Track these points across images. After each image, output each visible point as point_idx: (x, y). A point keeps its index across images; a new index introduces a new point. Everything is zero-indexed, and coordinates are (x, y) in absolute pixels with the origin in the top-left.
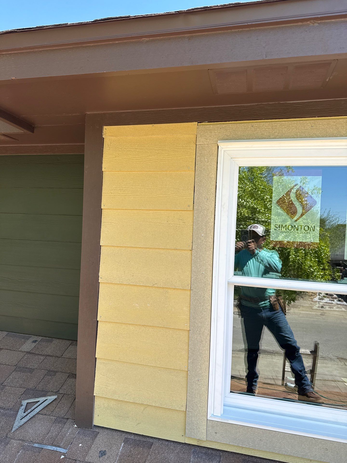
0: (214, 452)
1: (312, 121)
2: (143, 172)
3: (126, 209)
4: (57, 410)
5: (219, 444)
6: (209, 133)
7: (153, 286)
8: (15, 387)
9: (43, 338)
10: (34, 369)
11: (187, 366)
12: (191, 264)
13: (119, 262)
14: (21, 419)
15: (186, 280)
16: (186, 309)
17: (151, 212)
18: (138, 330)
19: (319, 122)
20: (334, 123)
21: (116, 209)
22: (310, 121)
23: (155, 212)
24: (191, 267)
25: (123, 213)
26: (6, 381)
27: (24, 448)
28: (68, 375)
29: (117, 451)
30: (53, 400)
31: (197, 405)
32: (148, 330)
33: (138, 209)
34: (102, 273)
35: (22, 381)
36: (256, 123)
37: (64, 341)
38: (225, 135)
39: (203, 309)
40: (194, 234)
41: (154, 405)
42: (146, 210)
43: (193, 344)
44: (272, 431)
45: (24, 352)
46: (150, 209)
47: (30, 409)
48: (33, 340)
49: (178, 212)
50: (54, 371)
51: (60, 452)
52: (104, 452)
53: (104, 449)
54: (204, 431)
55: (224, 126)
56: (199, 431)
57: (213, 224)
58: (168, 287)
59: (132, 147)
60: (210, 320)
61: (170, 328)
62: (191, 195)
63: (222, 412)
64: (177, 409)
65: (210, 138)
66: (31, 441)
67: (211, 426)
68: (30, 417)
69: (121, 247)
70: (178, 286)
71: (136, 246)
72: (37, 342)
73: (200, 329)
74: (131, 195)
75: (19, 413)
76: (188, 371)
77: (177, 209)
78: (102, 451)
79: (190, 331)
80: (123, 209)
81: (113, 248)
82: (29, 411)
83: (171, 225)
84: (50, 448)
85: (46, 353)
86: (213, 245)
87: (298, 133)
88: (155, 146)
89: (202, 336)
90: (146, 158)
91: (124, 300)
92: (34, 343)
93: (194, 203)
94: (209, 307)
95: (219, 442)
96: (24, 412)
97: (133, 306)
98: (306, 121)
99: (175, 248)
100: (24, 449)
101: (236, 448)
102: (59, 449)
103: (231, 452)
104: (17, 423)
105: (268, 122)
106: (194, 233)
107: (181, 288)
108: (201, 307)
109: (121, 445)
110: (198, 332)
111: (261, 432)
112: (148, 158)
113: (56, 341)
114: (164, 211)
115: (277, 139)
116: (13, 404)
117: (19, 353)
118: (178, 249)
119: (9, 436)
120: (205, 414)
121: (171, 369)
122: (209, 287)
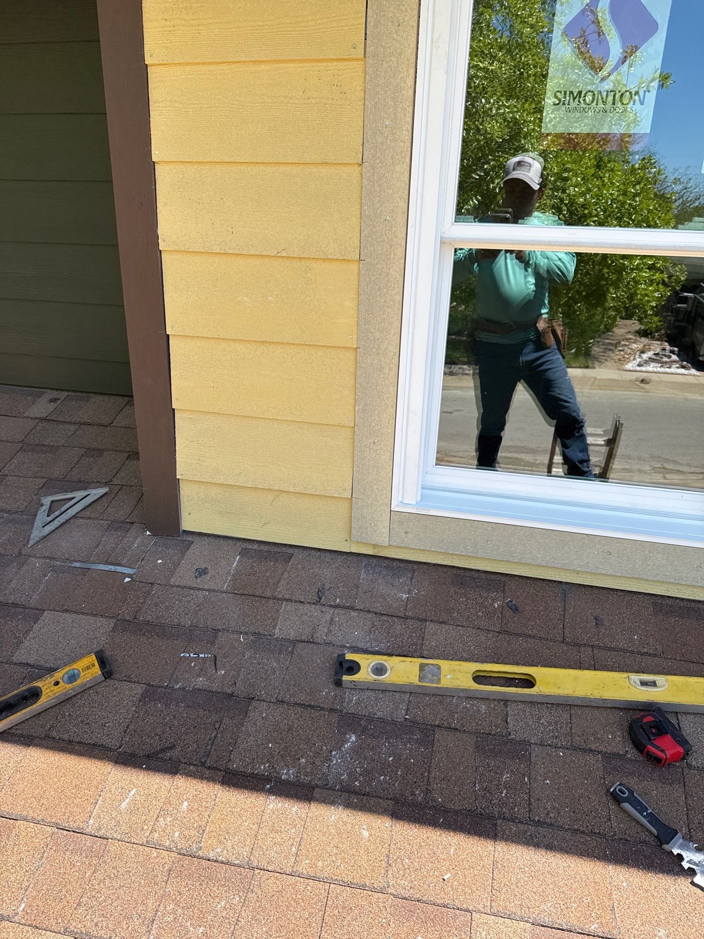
0: (402, 565)
3: (205, 63)
4: (110, 510)
5: (412, 551)
7: (279, 255)
8: (26, 477)
9: (70, 394)
10: (58, 447)
11: (353, 417)
12: (361, 200)
13: (198, 201)
14: (43, 527)
15: (350, 239)
16: (350, 305)
17: (263, 67)
18: (253, 353)
21: (181, 64)
24: (359, 206)
25: (198, 74)
26: (6, 468)
27: (54, 569)
28: (126, 455)
29: (228, 568)
30: (101, 495)
31: (372, 487)
32: (273, 353)
33: (232, 60)
34: (163, 229)
35: (37, 467)
37: (113, 399)
39: (385, 301)
40: (366, 122)
41: (292, 490)
42: (252, 61)
43: (364, 375)
44: (509, 526)
45: (35, 418)
46: (262, 59)
47: (59, 511)
48: (50, 398)
49: (329, 64)
50: (99, 450)
51: (122, 573)
52: (203, 570)
53: (203, 566)
54: (386, 531)
56: (375, 531)
57: (411, 92)
58: (310, 256)
60: (400, 325)
61: (318, 346)
62: (360, 15)
63: (419, 498)
64: (335, 495)
66: (67, 559)
67: (398, 522)
68: (60, 523)
69: (200, 163)
70: (333, 252)
71: (233, 159)
72: (59, 402)
73: (379, 345)
74: (212, 23)
75: (38, 517)
76: (354, 427)
77: (325, 57)
78: (200, 569)
79: (358, 350)
81: (182, 166)
82: (57, 513)
83: (314, 101)
84: (102, 567)
85: (78, 420)
86: (409, 149)
89: (382, 358)
91: (218, 289)
92: (52, 403)
93: (366, 39)
94: (399, 297)
95: (413, 547)
96: (48, 516)
97: (239, 302)
99: (324, 161)
100: (56, 571)
101: (443, 557)
102: (119, 569)
103: (434, 565)
104: (36, 534)
106: (366, 119)
107: (338, 256)
108: (381, 297)
109: (235, 559)
110: (374, 350)
111: (490, 529)
113: (96, 399)
114: (294, 65)
116: (25, 504)
117: (25, 420)
118: (329, 161)
119: (24, 552)
120: (387, 501)
121: (322, 424)
122: (400, 251)
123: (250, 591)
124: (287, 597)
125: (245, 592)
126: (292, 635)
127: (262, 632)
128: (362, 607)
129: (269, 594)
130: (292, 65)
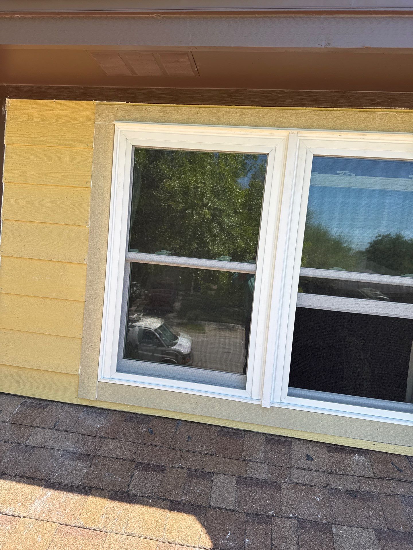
0: (103, 411)
1: (197, 108)
2: (44, 147)
3: (27, 184)
5: (108, 404)
6: (106, 113)
7: (52, 260)
11: (82, 334)
12: (89, 240)
13: (20, 236)
15: (83, 255)
16: (83, 282)
17: (51, 187)
18: (37, 302)
19: (204, 110)
20: (216, 111)
21: (17, 183)
22: (196, 108)
23: (55, 187)
24: (88, 243)
25: (24, 188)
29: (13, 411)
31: (89, 369)
32: (47, 302)
33: (38, 183)
34: (3, 247)
36: (149, 107)
38: (121, 115)
39: (98, 282)
41: (50, 370)
42: (47, 185)
43: (87, 314)
44: (153, 389)
46: (50, 184)
49: (77, 188)
53: (0, 409)
54: (94, 392)
55: (120, 107)
56: (90, 392)
57: (108, 201)
58: (66, 261)
59: (35, 121)
60: (104, 292)
61: (68, 300)
62: (90, 173)
64: (71, 373)
65: (108, 117)
67: (101, 388)
69: (22, 221)
70: (76, 260)
71: (35, 221)
73: (94, 300)
74: (32, 170)
76: (82, 339)
77: (76, 186)
79: (85, 302)
80: (25, 184)
81: (14, 222)
83: (70, 201)
87: (186, 119)
88: (56, 121)
89: (96, 306)
90: (47, 133)
91: (24, 273)
94: (103, 280)
95: (108, 401)
98: (193, 108)
99: (74, 224)
101: (123, 407)
103: (120, 411)
105: (161, 106)
107: (78, 262)
108: (96, 280)
109: (18, 406)
110: (92, 303)
111: (143, 391)
112: (49, 133)
114: (63, 187)
115: (167, 123)
118: (76, 224)
120: (96, 376)
121: (67, 337)
122: (104, 261)
123: (20, 423)
124: (38, 425)
125: (18, 423)
126: (35, 444)
127: (19, 442)
128: (75, 431)
129: (29, 424)
130: (62, 187)
